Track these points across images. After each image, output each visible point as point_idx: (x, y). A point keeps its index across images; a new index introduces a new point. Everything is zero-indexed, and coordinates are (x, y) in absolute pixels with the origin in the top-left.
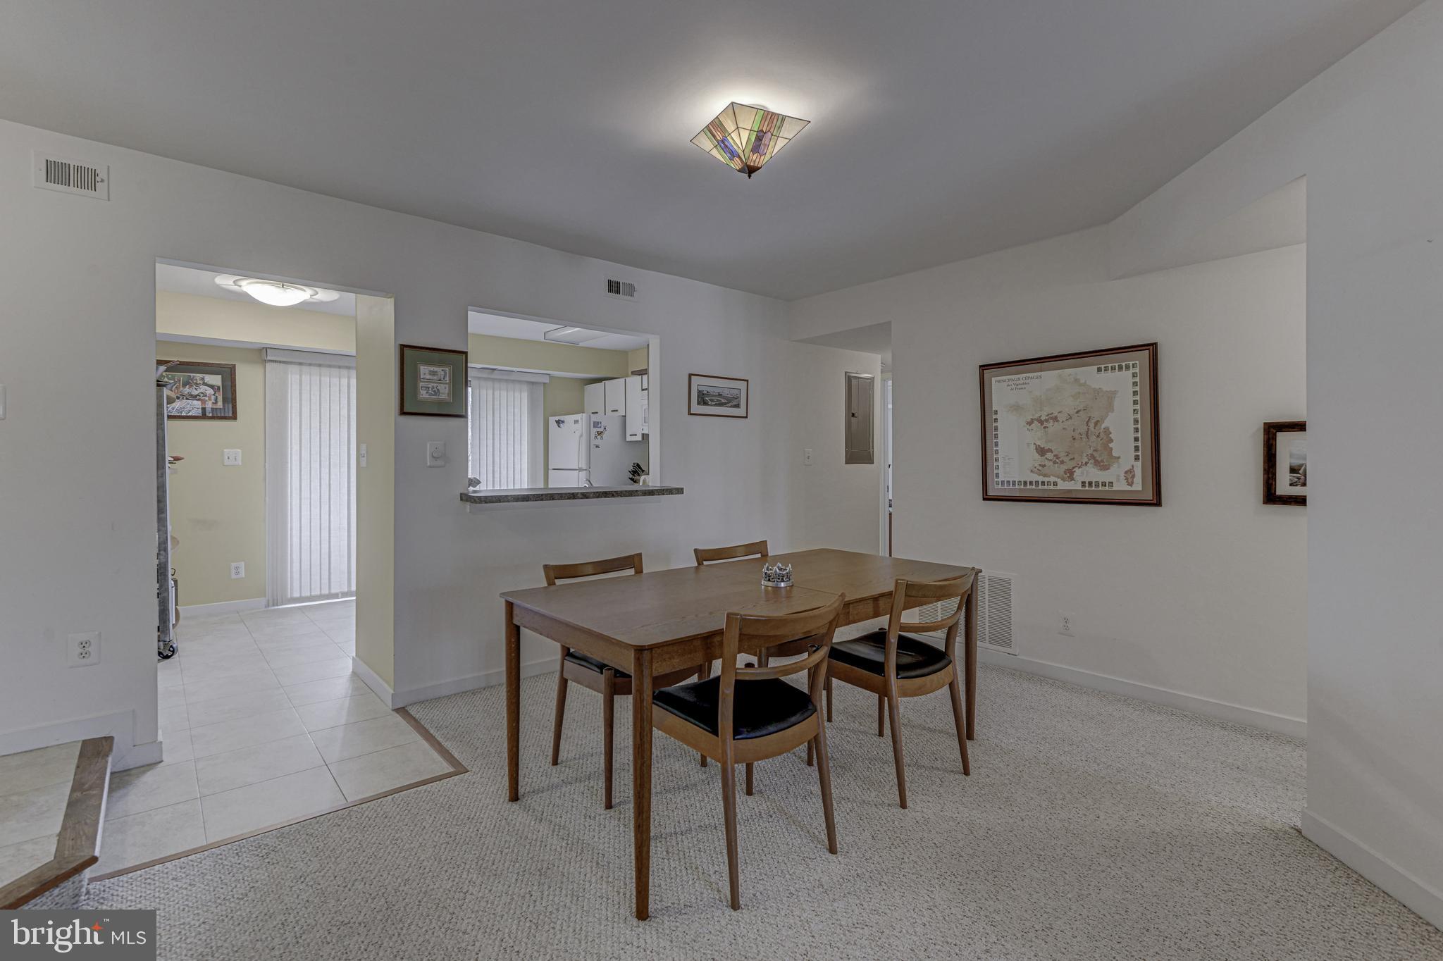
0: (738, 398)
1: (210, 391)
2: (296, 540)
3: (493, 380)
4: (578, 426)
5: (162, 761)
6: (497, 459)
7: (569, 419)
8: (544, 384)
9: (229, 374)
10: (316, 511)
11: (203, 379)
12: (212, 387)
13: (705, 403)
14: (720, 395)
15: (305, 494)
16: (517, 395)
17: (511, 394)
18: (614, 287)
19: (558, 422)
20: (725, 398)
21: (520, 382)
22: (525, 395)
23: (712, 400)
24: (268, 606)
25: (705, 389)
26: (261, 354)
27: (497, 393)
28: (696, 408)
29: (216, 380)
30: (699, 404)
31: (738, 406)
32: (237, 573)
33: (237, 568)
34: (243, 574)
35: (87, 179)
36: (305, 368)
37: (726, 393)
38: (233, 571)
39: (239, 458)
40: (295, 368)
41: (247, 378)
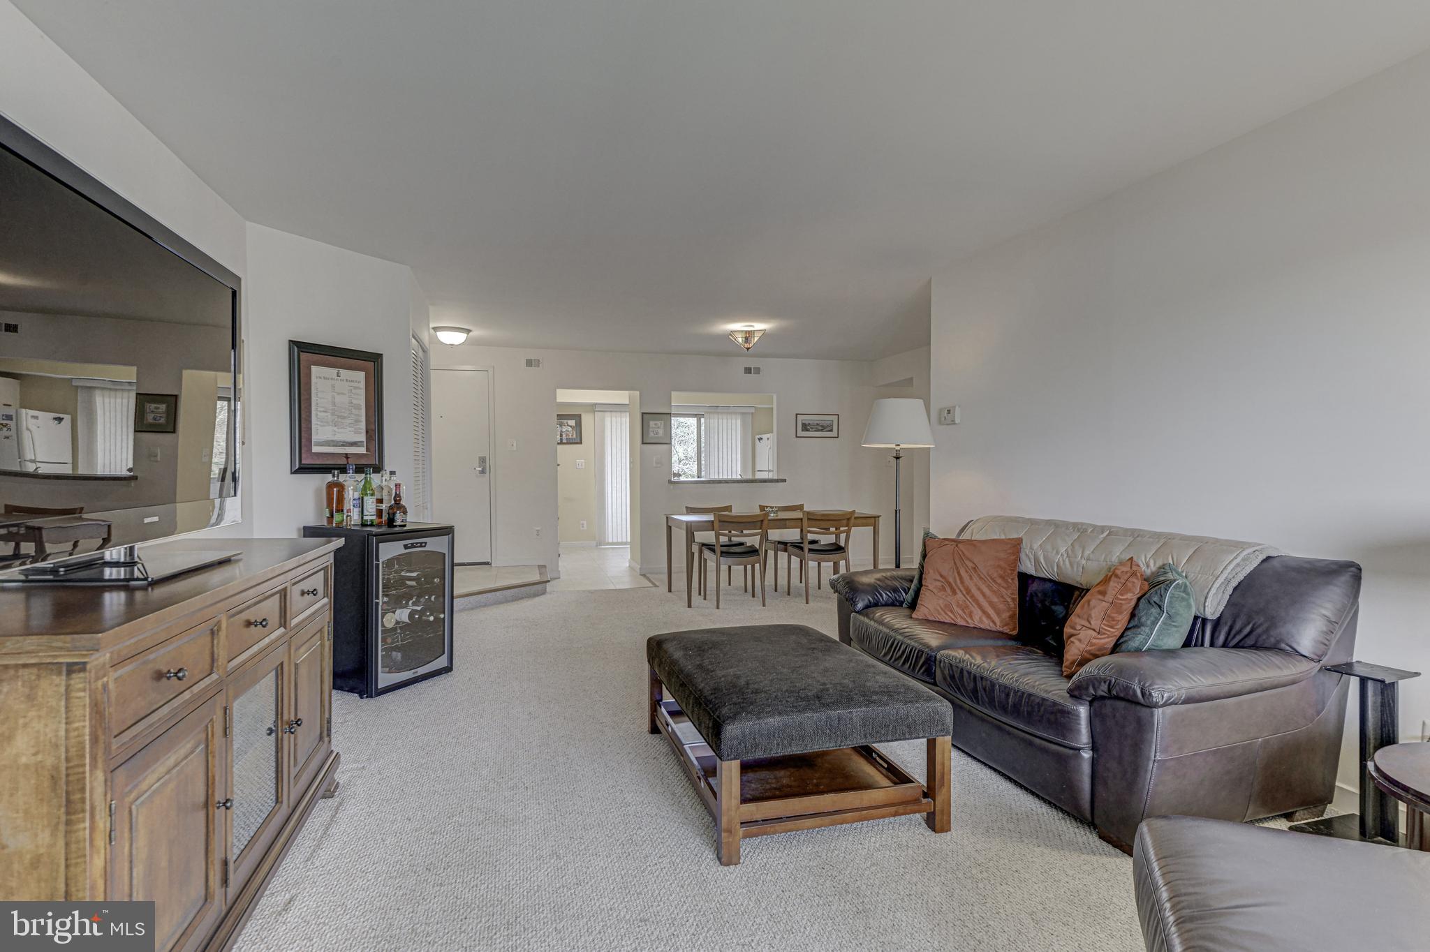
0: (831, 426)
1: (570, 429)
2: (610, 524)
3: (718, 413)
4: (769, 442)
5: (559, 578)
6: (721, 464)
7: (765, 437)
8: (752, 413)
9: (578, 418)
10: (619, 495)
11: (567, 423)
12: (571, 426)
13: (808, 430)
14: (818, 425)
15: (614, 485)
16: (734, 421)
17: (729, 421)
18: (748, 371)
19: (760, 439)
20: (822, 426)
21: (735, 413)
22: (739, 422)
23: (812, 428)
24: (597, 546)
25: (807, 422)
26: (593, 408)
27: (720, 421)
28: (800, 433)
29: (572, 423)
30: (802, 430)
31: (831, 431)
32: (583, 527)
33: (583, 524)
34: (585, 528)
35: (538, 363)
36: (613, 414)
37: (821, 424)
38: (581, 526)
39: (583, 464)
40: (608, 414)
41: (587, 420)
